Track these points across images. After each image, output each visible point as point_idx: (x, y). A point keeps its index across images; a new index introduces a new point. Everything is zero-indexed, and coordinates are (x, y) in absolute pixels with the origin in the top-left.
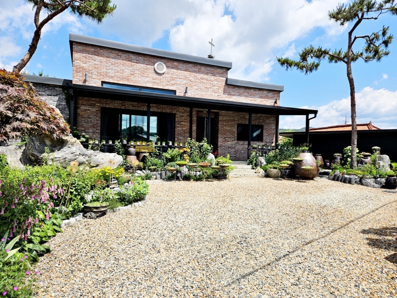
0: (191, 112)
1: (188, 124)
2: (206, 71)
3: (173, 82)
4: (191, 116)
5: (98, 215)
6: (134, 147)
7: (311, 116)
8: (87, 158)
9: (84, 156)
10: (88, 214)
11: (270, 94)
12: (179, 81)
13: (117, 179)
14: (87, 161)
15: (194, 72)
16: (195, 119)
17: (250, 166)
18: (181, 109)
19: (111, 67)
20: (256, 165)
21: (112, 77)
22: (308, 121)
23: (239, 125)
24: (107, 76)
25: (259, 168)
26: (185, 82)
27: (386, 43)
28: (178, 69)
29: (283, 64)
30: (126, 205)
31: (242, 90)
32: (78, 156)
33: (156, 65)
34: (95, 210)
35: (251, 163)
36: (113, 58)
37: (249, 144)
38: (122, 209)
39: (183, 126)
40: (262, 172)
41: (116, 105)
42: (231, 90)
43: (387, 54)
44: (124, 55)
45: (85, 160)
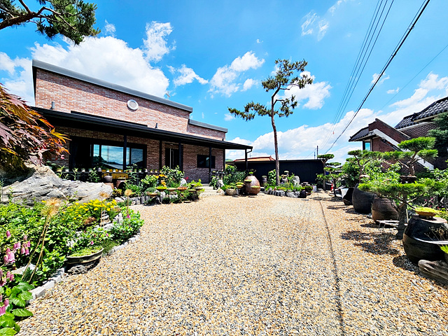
0: (161, 144)
1: (158, 154)
2: (172, 112)
3: (144, 118)
4: (161, 148)
5: (89, 266)
6: (110, 174)
7: (248, 150)
8: (65, 190)
9: (60, 188)
10: (74, 268)
11: (219, 134)
12: (150, 118)
13: (108, 213)
14: (65, 194)
15: (163, 111)
16: (164, 149)
17: (212, 187)
18: (152, 141)
19: (83, 98)
20: (217, 187)
21: (83, 108)
22: (246, 154)
23: (199, 156)
24: (77, 106)
25: (219, 188)
26: (155, 119)
27: (293, 106)
28: (149, 107)
29: (232, 112)
30: (122, 243)
31: (200, 129)
32: (51, 189)
33: (129, 102)
34: (85, 261)
35: (213, 184)
36: (85, 91)
37: (210, 171)
38: (118, 249)
39: (154, 155)
40: (222, 192)
41: (88, 134)
42: (192, 129)
43: (291, 113)
44: (96, 90)
45: (62, 194)
